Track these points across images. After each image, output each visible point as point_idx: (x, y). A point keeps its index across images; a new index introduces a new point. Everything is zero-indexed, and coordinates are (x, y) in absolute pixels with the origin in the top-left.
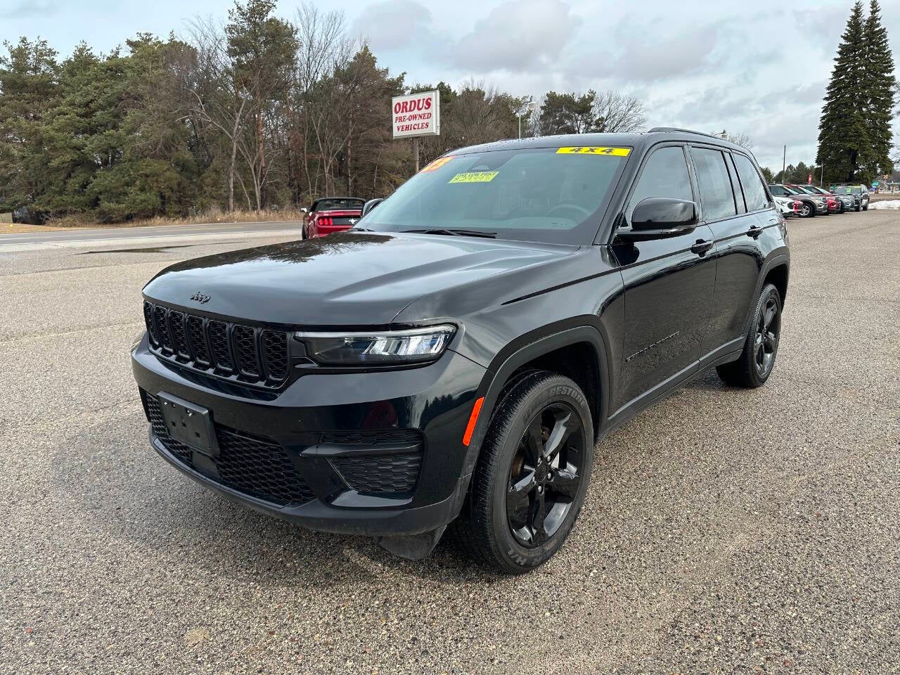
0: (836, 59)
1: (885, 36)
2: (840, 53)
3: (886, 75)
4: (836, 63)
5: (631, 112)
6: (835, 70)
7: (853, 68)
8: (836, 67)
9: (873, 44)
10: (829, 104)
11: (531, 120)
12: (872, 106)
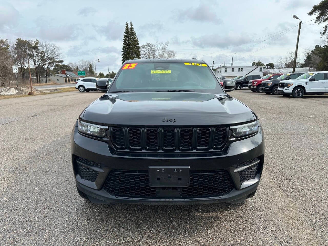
0: (123, 39)
1: (135, 34)
2: (124, 37)
3: (137, 46)
4: (124, 40)
5: (55, 50)
6: (123, 43)
7: (129, 43)
8: (124, 42)
9: (133, 36)
10: (123, 53)
11: (10, 49)
12: (135, 55)
